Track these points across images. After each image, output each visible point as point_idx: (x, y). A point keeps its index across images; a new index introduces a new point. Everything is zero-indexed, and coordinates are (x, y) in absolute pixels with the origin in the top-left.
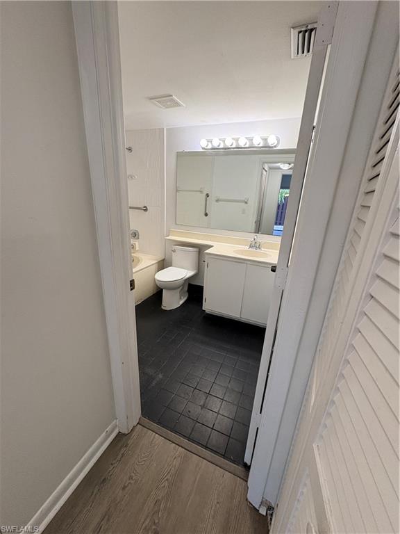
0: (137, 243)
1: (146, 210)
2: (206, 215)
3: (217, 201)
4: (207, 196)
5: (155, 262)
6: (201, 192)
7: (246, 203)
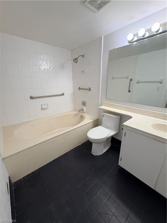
0: (85, 108)
1: (90, 90)
2: (129, 91)
3: (138, 83)
4: (131, 80)
5: (92, 121)
6: (127, 78)
7: (161, 83)
